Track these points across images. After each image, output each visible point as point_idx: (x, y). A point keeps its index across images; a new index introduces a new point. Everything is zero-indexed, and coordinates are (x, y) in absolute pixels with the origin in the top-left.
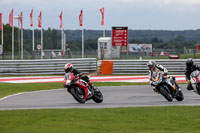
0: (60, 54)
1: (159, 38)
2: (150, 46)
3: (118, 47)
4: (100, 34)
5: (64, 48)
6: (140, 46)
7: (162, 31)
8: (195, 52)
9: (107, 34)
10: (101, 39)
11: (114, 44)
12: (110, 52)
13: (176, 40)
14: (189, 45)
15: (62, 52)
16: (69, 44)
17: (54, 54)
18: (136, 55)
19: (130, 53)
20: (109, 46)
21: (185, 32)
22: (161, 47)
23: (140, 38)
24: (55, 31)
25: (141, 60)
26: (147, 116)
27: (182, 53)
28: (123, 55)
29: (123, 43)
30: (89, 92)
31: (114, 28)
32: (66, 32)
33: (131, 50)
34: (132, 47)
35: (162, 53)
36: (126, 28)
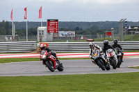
0: (11, 38)
1: (79, 27)
2: (74, 33)
3: (52, 34)
4: (39, 24)
5: (13, 35)
6: (67, 33)
7: (82, 22)
8: (104, 36)
9: (44, 24)
10: (39, 28)
11: (48, 31)
12: (46, 37)
13: (92, 28)
14: (101, 32)
15: (12, 37)
16: (18, 32)
17: (7, 38)
18: (64, 39)
19: (60, 38)
20: (45, 32)
21: (98, 23)
22: (82, 33)
23: (66, 27)
24: (7, 23)
25: (67, 42)
26: (72, 81)
27: (96, 37)
28: (55, 39)
29: (55, 30)
30: (57, 64)
31: (49, 21)
32: (15, 23)
33: (61, 36)
34: (61, 33)
35: (82, 38)
36: (57, 20)
